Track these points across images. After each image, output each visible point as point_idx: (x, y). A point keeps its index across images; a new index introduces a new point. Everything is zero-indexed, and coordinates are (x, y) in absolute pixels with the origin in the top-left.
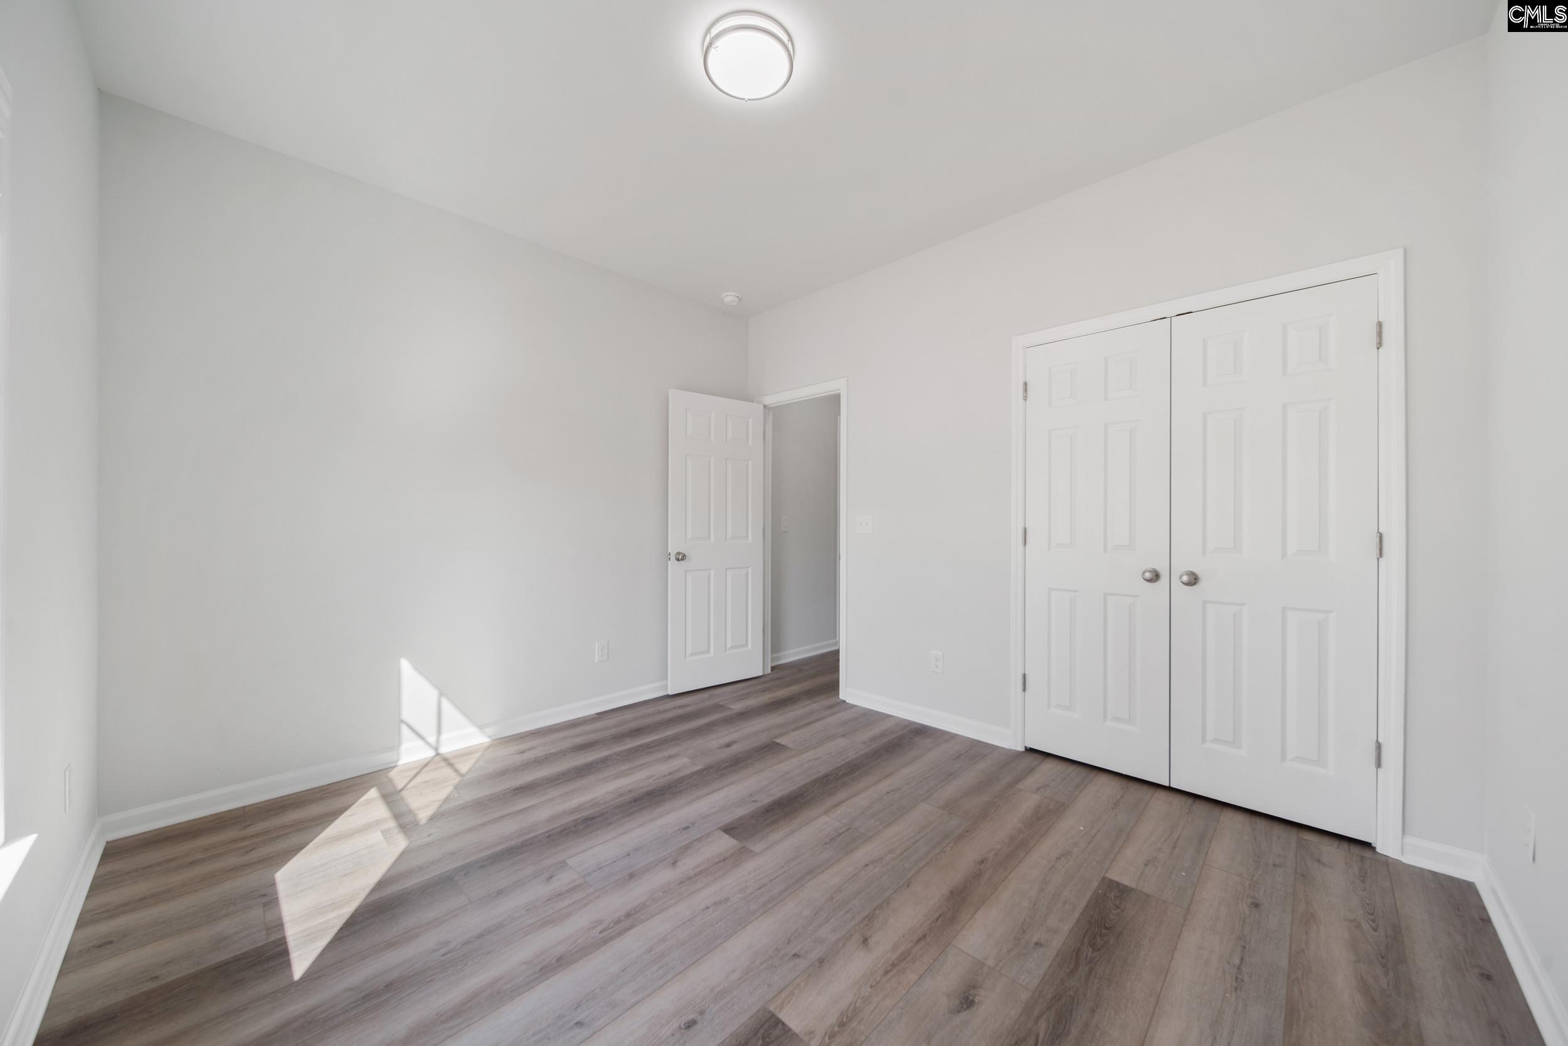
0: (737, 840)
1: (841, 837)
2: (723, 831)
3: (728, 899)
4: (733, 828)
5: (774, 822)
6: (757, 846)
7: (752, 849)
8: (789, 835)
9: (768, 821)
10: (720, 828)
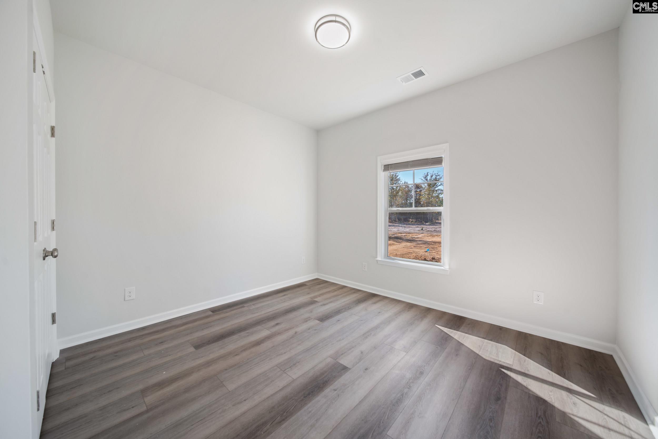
0: (339, 363)
1: (290, 366)
2: (347, 368)
3: (337, 341)
4: (343, 369)
5: (322, 374)
6: (329, 360)
7: (331, 359)
8: (315, 366)
9: (326, 374)
10: (350, 369)
